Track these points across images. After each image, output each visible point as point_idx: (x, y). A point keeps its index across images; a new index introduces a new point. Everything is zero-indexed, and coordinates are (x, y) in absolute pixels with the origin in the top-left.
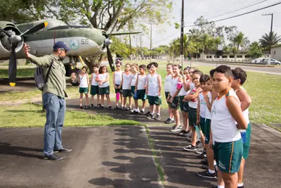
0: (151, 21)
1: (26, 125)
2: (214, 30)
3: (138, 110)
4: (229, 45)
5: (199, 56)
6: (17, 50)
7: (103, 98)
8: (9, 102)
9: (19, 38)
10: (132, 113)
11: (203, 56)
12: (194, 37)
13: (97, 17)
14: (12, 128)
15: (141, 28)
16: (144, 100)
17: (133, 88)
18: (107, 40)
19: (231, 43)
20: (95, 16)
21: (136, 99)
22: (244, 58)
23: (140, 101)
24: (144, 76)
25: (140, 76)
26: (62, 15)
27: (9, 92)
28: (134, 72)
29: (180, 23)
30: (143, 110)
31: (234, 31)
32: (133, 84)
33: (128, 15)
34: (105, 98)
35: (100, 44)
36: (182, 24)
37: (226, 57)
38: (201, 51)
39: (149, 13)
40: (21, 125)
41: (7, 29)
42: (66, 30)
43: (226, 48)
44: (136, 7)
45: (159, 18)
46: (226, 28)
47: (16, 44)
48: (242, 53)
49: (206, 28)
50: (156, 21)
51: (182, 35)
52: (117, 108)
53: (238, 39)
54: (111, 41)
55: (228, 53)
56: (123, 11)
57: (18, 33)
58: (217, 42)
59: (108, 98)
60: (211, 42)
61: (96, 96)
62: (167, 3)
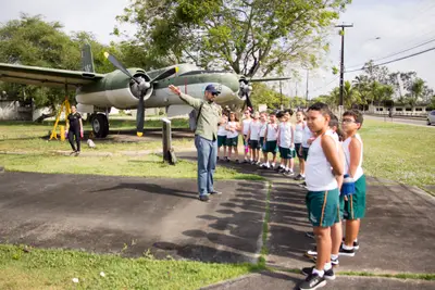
0: (304, 65)
1: (142, 175)
2: (387, 77)
3: (268, 165)
4: (407, 95)
5: (367, 108)
6: (146, 98)
7: (230, 149)
8: (134, 153)
9: (148, 85)
10: (260, 168)
11: (372, 108)
12: (362, 85)
13: (241, 62)
14: (127, 177)
15: (292, 73)
16: (274, 153)
17: (262, 139)
18: (246, 86)
19: (409, 92)
20: (237, 60)
21: (265, 152)
22: (424, 111)
23: (270, 155)
24: (275, 125)
25: (270, 126)
26: (202, 61)
27: (136, 142)
28: (263, 121)
29: (339, 68)
30: (273, 165)
31: (413, 78)
32: (262, 135)
33: (277, 59)
34: (233, 151)
35: (235, 91)
36: (342, 69)
37: (401, 110)
38: (369, 102)
39: (302, 56)
40: (138, 174)
41: (137, 76)
42: (198, 75)
43: (401, 99)
44: (285, 49)
45: (313, 61)
46: (402, 75)
47: (145, 92)
48: (423, 105)
49: (376, 74)
50: (310, 65)
51: (342, 82)
52: (245, 162)
53: (416, 88)
54: (251, 88)
55: (403, 105)
56: (270, 53)
57: (147, 80)
58: (389, 92)
59: (236, 150)
60: (381, 92)
61: (222, 148)
62: (323, 44)
